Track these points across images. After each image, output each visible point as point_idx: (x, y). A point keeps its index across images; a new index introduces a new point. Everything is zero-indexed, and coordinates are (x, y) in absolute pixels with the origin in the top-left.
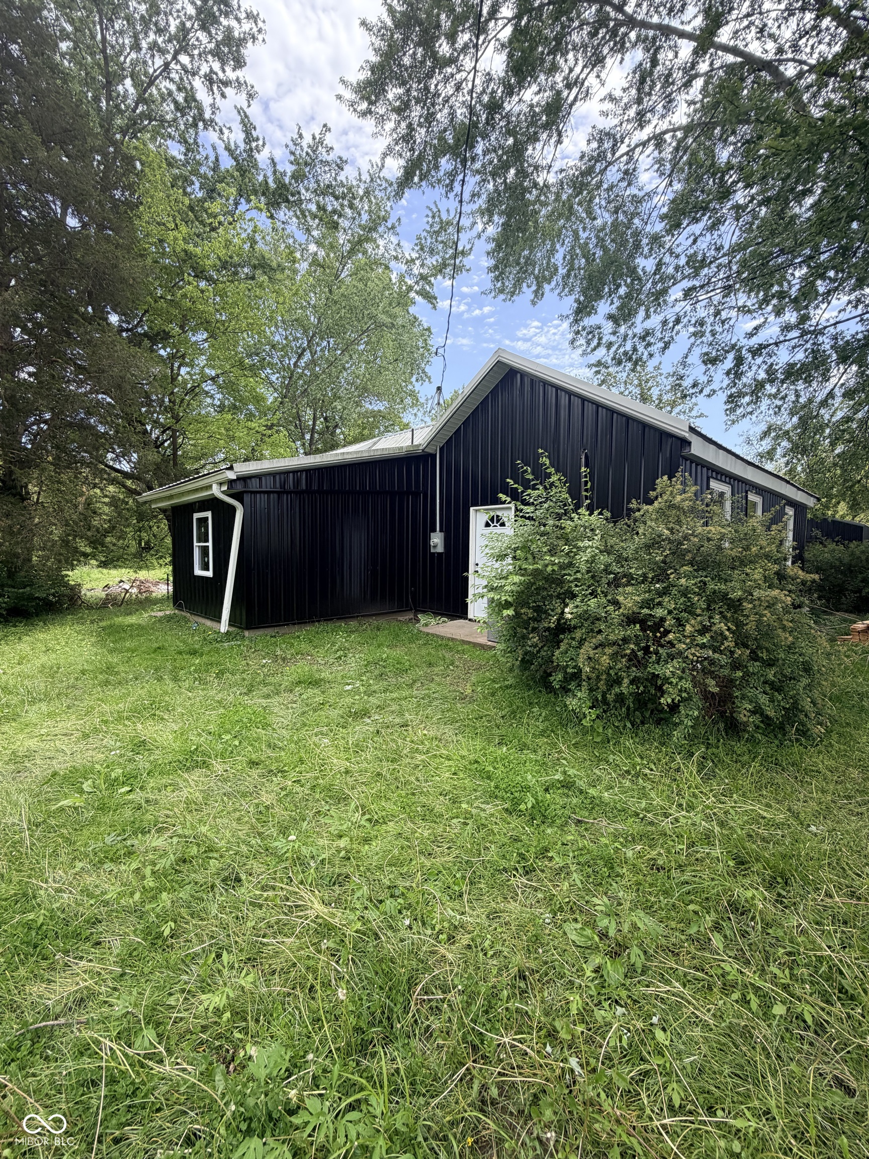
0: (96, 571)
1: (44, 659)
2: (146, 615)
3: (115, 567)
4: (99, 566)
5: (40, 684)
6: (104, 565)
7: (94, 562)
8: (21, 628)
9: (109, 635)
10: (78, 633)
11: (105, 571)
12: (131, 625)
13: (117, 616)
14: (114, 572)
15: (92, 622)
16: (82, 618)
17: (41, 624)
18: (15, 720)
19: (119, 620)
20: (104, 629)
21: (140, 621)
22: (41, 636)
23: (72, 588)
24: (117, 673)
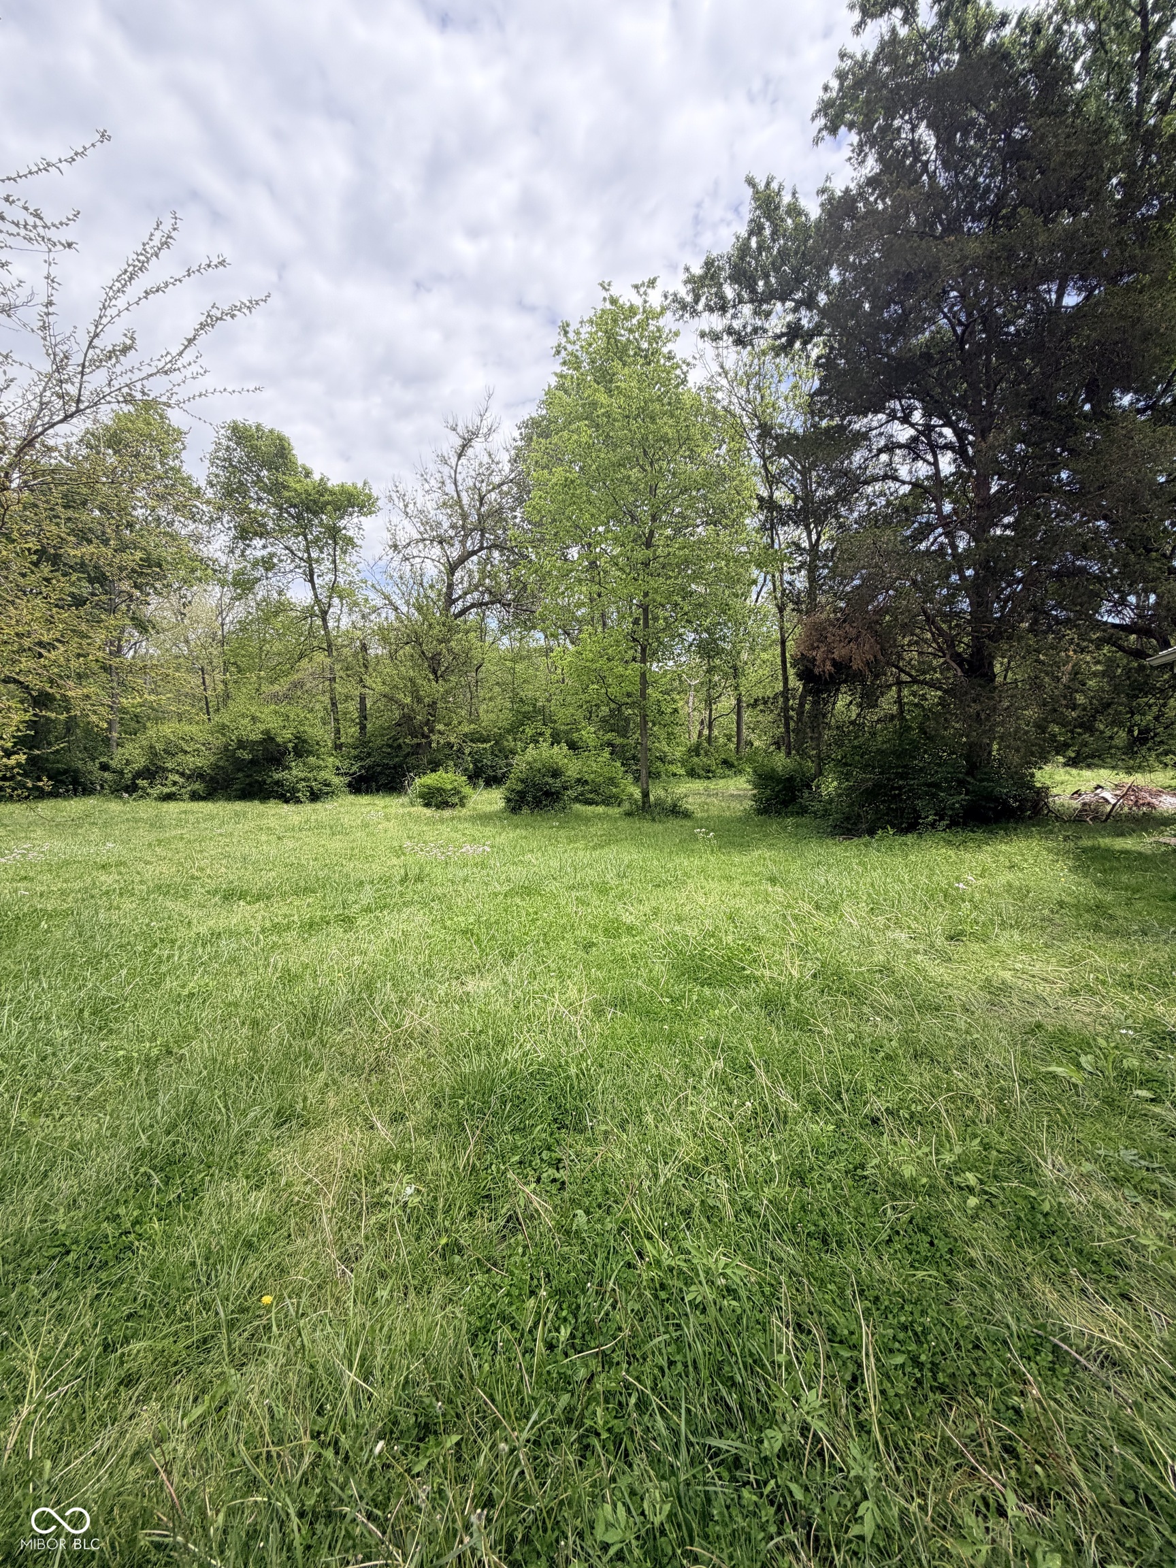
0: (1062, 771)
1: (1010, 876)
2: (1148, 840)
3: (1089, 766)
4: (1066, 765)
5: (1007, 905)
6: (1073, 763)
7: (1061, 759)
8: (979, 835)
9: (1093, 859)
10: (1049, 850)
11: (1074, 771)
12: (1127, 852)
13: (1103, 837)
14: (1087, 773)
15: (1066, 838)
16: (1051, 832)
17: (1002, 832)
18: (984, 942)
19: (1105, 842)
20: (1084, 850)
21: (1139, 848)
22: (1003, 847)
23: (1038, 792)
24: (1111, 917)
